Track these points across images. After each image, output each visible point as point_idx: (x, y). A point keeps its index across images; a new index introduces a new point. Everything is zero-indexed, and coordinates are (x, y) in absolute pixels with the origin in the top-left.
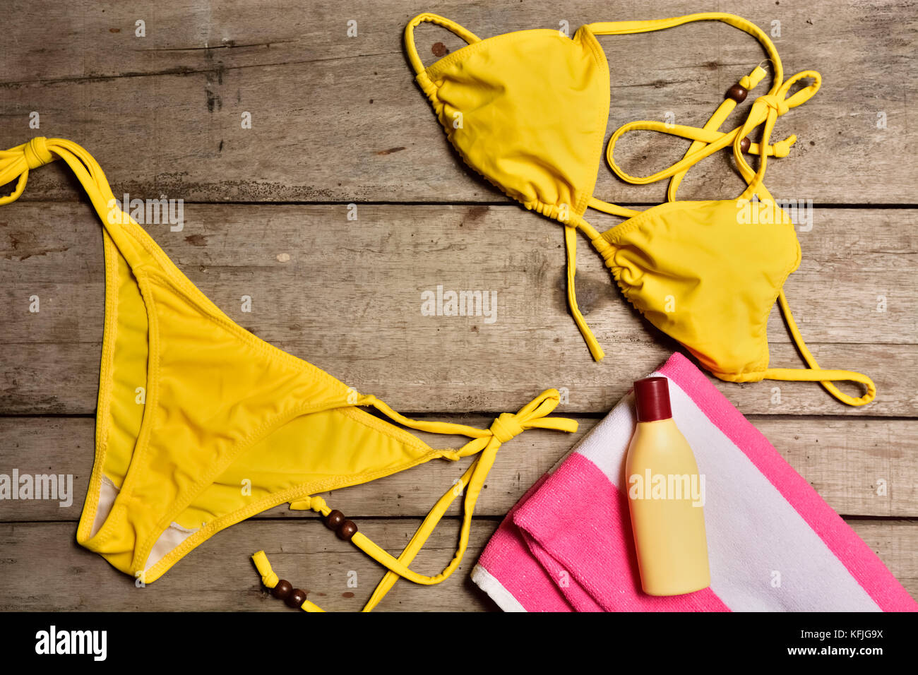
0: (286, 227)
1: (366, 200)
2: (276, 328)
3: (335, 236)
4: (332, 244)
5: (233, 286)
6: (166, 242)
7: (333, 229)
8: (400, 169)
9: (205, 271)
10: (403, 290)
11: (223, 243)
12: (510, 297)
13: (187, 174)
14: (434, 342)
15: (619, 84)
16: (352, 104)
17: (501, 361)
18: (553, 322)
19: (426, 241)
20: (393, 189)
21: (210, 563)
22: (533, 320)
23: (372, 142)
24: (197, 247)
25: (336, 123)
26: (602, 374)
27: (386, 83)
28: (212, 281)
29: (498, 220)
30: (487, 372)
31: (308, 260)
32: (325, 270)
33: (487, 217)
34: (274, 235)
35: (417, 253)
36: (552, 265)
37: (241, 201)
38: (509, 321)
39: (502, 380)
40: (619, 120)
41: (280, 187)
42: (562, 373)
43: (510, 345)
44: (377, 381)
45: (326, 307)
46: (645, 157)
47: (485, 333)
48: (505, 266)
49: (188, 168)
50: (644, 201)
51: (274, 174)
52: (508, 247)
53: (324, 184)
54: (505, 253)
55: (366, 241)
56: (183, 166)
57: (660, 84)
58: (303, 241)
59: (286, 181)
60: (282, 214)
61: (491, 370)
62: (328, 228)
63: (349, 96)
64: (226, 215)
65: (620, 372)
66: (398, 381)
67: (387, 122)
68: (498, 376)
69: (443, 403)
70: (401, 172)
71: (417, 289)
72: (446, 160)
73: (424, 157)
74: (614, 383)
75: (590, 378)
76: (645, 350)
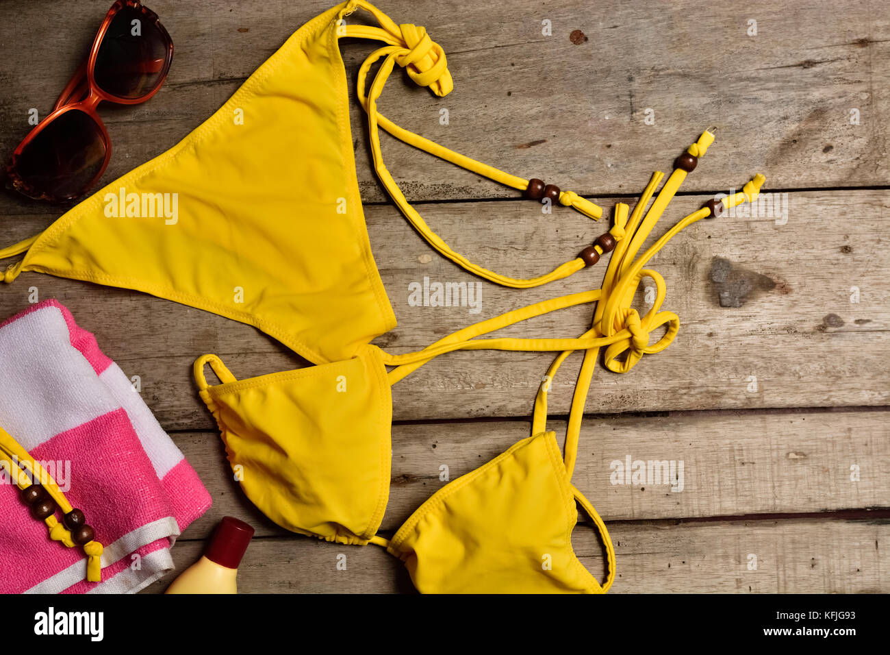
1: (507, 197)
2: (420, 333)
3: (477, 234)
4: (475, 243)
7: (475, 227)
8: (541, 162)
15: (765, 66)
16: (490, 97)
18: (706, 316)
19: (571, 236)
21: (363, 578)
22: (685, 315)
23: (511, 136)
25: (474, 117)
26: (759, 369)
27: (524, 74)
30: (639, 370)
34: (414, 236)
35: (563, 249)
36: (703, 257)
37: (379, 201)
39: (655, 378)
40: (766, 103)
41: (418, 185)
42: (717, 368)
44: (526, 383)
46: (795, 141)
48: (654, 259)
50: (795, 187)
51: (411, 173)
53: (463, 181)
55: (509, 240)
57: (809, 64)
59: (424, 179)
61: (643, 368)
62: (470, 226)
63: (486, 89)
65: (778, 366)
67: (525, 114)
68: (651, 374)
69: (595, 404)
70: (542, 166)
71: (564, 287)
72: (588, 152)
73: (565, 150)
74: (772, 377)
75: (746, 372)
76: (802, 342)
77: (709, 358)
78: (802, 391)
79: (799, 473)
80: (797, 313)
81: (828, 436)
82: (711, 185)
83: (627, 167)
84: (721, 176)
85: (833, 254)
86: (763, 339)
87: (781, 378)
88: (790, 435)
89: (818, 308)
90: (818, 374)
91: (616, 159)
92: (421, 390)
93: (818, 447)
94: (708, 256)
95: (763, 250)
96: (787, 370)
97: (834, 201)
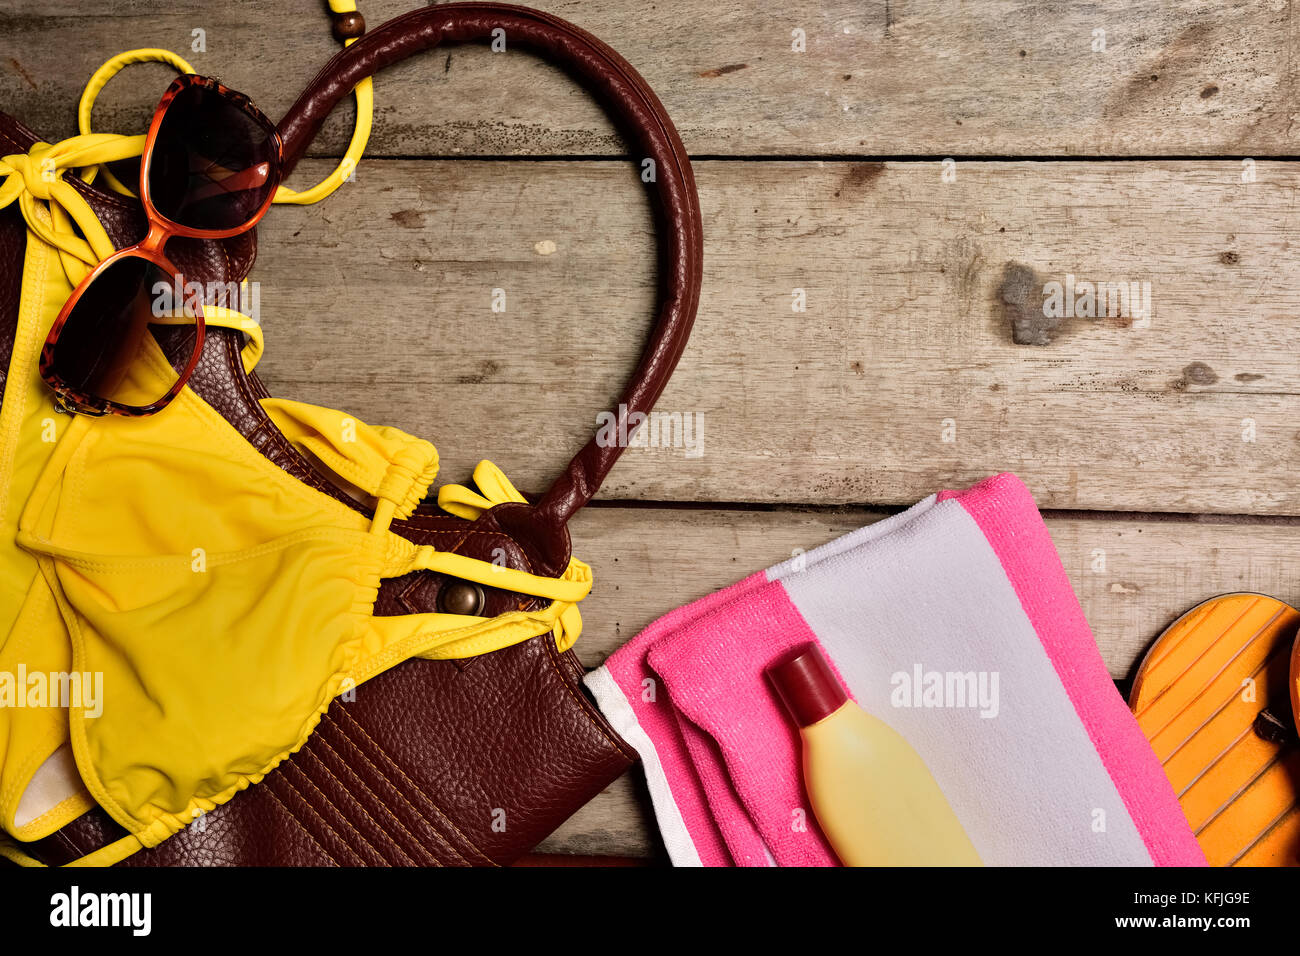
0: (552, 198)
2: (533, 363)
3: (630, 212)
4: (626, 225)
5: (466, 293)
6: (360, 222)
7: (626, 200)
8: (737, 101)
9: (421, 269)
10: (739, 301)
11: (450, 224)
12: (918, 314)
13: (394, 111)
14: (789, 388)
17: (901, 420)
18: (990, 357)
19: (778, 220)
20: (724, 134)
22: (955, 353)
23: (692, 57)
24: (408, 230)
25: (634, 24)
26: (1071, 446)
28: (431, 285)
29: (900, 186)
30: (877, 439)
31: (587, 252)
32: (613, 267)
33: (881, 180)
34: (531, 211)
35: (763, 241)
36: (989, 261)
37: (480, 154)
38: (915, 354)
39: (901, 453)
40: (1111, 14)
41: (542, 130)
42: (1003, 442)
43: (917, 394)
45: (614, 330)
46: (1155, 78)
47: (875, 373)
48: (910, 263)
49: (395, 100)
50: (1151, 154)
51: (532, 110)
52: (916, 230)
54: (910, 242)
56: (388, 98)
58: (578, 220)
59: (551, 121)
60: (543, 177)
61: (883, 435)
62: (618, 199)
64: (455, 178)
65: (1103, 443)
66: (728, 450)
67: (716, 22)
68: (895, 446)
69: (802, 488)
70: (739, 106)
71: (763, 300)
72: (813, 86)
73: (777, 81)
74: (1092, 461)
75: (1051, 451)
76: (1146, 406)
77: (990, 424)
78: (1140, 486)
79: (1126, 617)
80: (1140, 358)
81: (1178, 560)
82: (1010, 145)
83: (876, 112)
84: (1027, 131)
85: (1207, 265)
86: (1082, 399)
87: (1107, 463)
88: (1117, 555)
89: (1176, 352)
90: (1169, 459)
91: (858, 99)
92: (531, 451)
93: (1161, 576)
94: (998, 261)
95: (1091, 254)
96: (1118, 450)
97: (1214, 177)
